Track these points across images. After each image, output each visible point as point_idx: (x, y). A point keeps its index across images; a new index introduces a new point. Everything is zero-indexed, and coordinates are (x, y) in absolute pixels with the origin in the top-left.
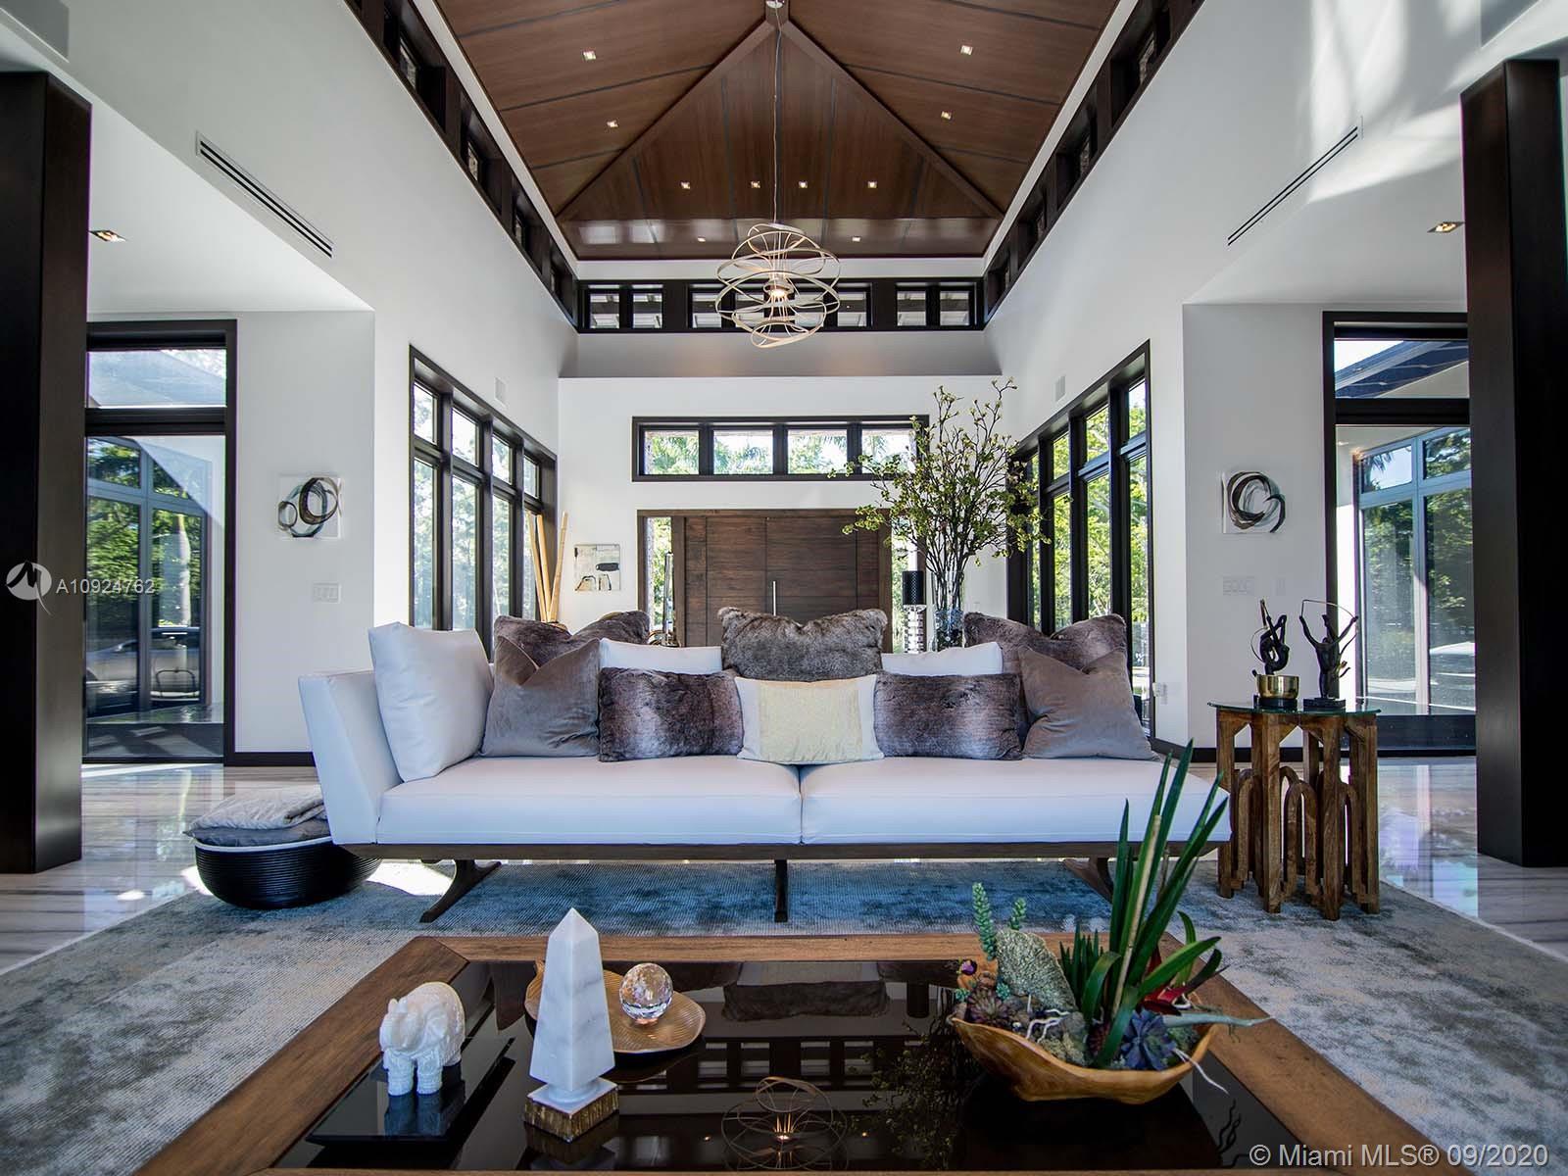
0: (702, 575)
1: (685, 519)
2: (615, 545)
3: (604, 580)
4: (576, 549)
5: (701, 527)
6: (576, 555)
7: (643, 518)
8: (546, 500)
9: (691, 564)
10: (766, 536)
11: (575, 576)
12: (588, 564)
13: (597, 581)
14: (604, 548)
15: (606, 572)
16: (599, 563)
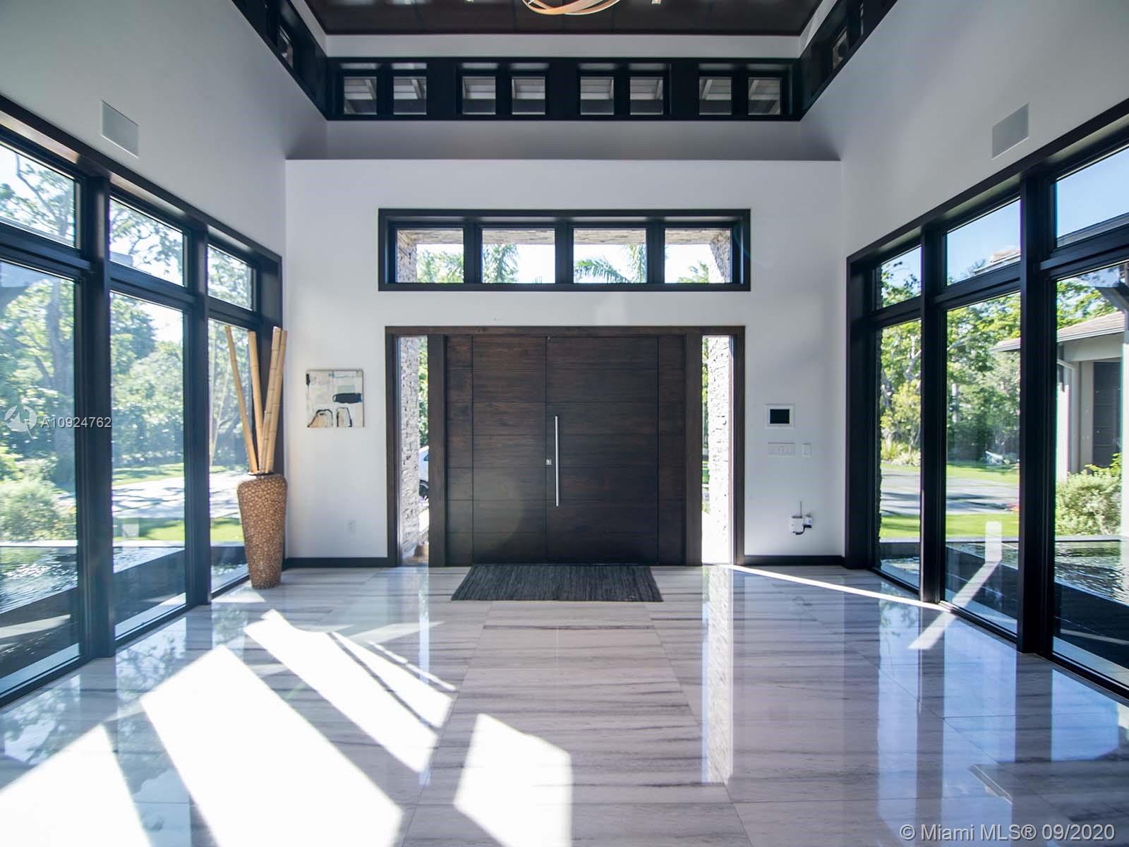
0: (467, 407)
1: (446, 338)
2: (357, 371)
3: (343, 414)
4: (308, 376)
5: (465, 348)
6: (308, 382)
7: (393, 336)
8: (268, 311)
9: (454, 395)
10: (546, 360)
11: (308, 408)
12: (322, 396)
13: (335, 417)
14: (342, 374)
15: (346, 405)
16: (336, 393)
